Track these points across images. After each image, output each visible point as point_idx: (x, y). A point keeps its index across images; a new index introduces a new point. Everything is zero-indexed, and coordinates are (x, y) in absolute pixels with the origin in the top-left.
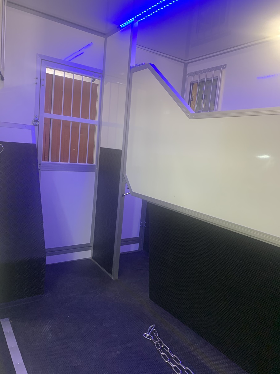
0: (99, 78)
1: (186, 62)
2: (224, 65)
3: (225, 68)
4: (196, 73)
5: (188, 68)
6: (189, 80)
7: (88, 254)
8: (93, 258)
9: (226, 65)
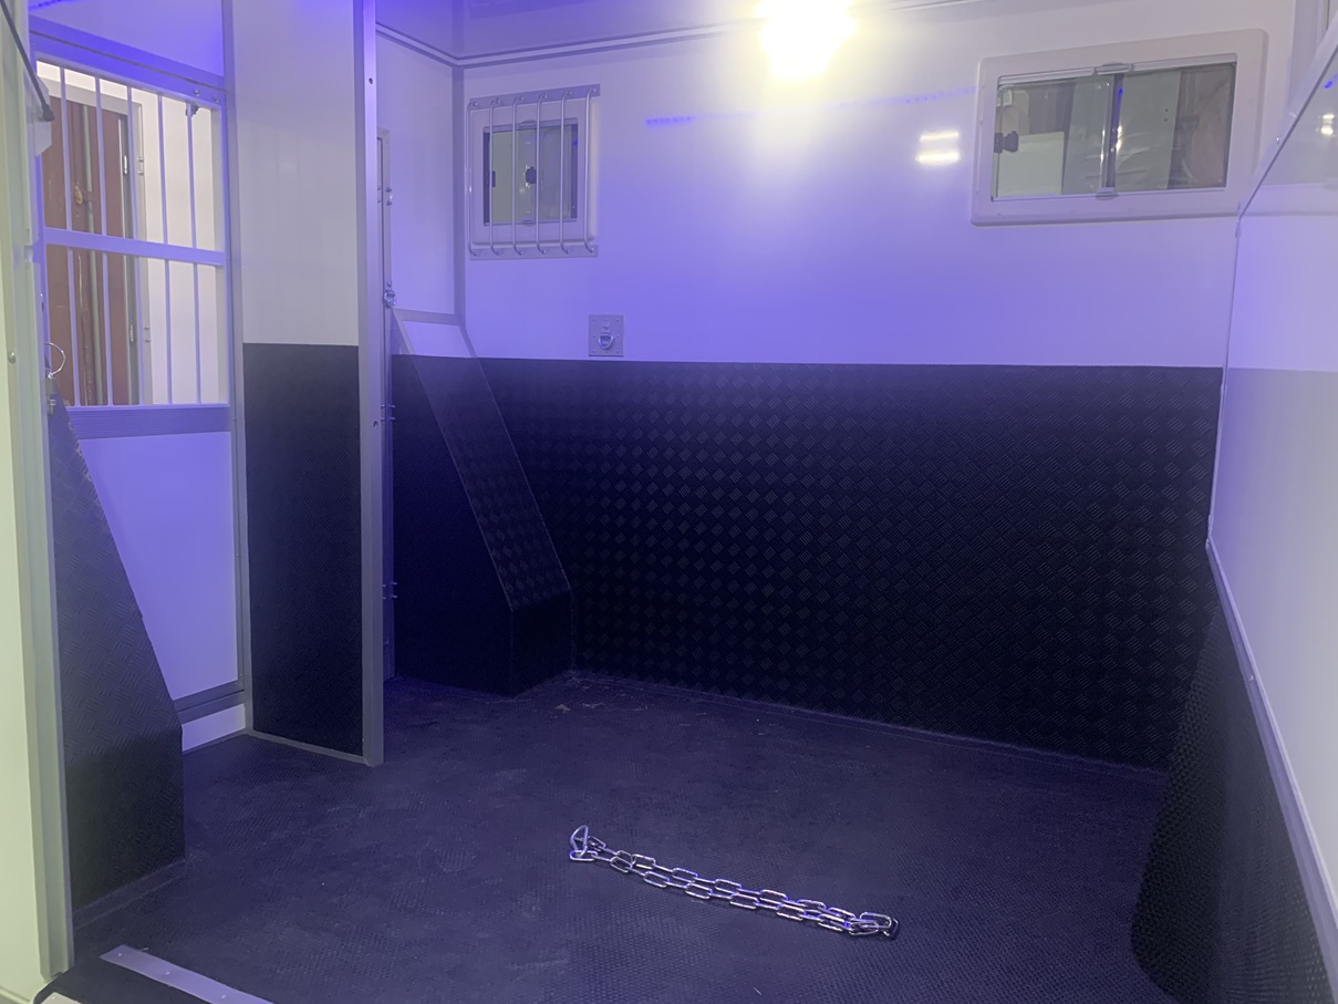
0: (215, 105)
1: (460, 63)
2: (593, 86)
3: (597, 94)
4: (496, 102)
5: (465, 82)
6: (479, 122)
7: (238, 719)
8: (257, 726)
9: (598, 86)
